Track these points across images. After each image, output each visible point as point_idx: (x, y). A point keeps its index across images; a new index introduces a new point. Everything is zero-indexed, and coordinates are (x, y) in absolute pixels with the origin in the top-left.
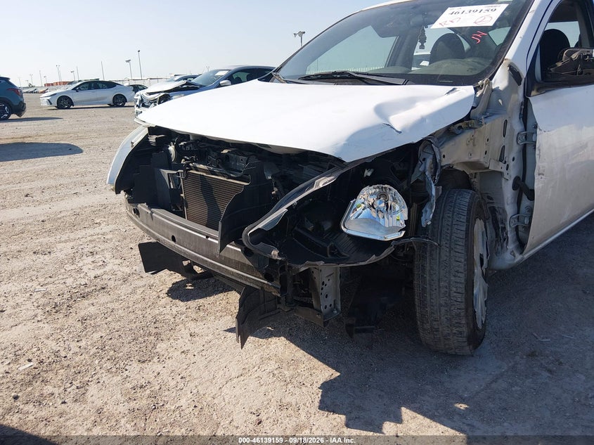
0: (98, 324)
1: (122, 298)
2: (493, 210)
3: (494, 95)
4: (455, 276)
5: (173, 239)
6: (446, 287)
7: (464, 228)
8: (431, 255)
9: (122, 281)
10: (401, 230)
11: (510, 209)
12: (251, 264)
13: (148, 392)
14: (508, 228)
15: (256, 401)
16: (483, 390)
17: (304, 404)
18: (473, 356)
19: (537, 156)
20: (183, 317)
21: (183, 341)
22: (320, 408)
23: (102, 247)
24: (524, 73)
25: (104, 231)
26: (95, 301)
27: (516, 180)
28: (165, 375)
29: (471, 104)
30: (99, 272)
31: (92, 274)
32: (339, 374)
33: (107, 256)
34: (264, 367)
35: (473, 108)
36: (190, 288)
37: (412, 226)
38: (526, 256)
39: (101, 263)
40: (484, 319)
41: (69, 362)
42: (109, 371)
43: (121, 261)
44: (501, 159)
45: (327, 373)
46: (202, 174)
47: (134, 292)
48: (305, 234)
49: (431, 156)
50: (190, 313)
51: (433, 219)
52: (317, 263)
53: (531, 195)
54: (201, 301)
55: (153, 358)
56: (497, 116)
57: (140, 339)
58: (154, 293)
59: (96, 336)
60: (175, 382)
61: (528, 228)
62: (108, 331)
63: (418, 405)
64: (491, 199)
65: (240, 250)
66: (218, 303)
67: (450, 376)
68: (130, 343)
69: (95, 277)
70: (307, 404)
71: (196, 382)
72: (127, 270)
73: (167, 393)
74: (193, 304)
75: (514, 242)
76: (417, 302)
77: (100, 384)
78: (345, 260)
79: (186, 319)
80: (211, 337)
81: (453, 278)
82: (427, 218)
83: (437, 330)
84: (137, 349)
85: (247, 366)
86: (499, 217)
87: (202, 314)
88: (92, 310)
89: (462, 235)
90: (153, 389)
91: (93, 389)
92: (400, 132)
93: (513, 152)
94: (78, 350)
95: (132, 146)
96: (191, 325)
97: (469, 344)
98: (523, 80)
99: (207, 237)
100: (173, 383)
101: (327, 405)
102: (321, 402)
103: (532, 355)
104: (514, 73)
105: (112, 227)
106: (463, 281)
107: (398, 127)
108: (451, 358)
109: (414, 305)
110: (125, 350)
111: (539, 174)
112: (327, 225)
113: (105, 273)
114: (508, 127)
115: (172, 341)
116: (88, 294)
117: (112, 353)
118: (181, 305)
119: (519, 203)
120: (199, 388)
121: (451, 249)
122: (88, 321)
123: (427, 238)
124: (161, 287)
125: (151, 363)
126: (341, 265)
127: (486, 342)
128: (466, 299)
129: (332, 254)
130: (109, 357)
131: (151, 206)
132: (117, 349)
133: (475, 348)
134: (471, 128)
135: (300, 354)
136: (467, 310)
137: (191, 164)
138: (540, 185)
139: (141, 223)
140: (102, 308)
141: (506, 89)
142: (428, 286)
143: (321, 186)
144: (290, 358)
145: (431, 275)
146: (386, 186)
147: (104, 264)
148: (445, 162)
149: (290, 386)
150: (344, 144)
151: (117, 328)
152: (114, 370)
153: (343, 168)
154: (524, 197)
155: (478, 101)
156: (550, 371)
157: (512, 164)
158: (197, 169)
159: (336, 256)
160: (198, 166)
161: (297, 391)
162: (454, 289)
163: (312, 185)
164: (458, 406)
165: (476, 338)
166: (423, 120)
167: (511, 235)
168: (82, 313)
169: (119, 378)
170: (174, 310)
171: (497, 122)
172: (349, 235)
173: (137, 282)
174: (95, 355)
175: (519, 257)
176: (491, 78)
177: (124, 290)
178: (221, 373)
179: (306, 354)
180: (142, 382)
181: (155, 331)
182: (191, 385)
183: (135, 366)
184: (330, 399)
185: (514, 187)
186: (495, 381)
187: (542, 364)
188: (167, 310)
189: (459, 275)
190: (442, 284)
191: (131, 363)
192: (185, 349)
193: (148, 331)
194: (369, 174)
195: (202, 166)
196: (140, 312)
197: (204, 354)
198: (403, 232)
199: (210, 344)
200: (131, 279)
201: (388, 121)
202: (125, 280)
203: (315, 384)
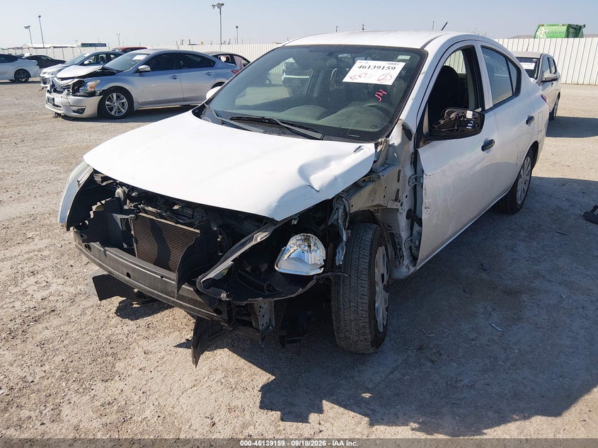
0: (57, 347)
1: (74, 320)
2: (392, 235)
3: (391, 149)
4: (361, 298)
5: (128, 275)
6: (355, 307)
7: (367, 261)
8: (344, 282)
9: (69, 302)
10: (321, 268)
11: (404, 235)
12: (201, 300)
13: (116, 408)
14: (404, 249)
15: (209, 407)
16: (383, 381)
17: (248, 406)
18: (377, 352)
19: (424, 195)
20: (135, 335)
21: (139, 360)
22: (261, 407)
23: (42, 266)
24: (414, 130)
25: (39, 246)
26: (48, 324)
27: (409, 211)
28: (128, 391)
29: (373, 159)
30: (45, 293)
31: (38, 296)
32: (274, 377)
33: (49, 275)
34: (212, 377)
35: (375, 162)
36: (136, 306)
37: (329, 263)
38: (418, 268)
39: (44, 284)
40: (385, 323)
41: (38, 387)
42: (77, 391)
43: (64, 280)
44: (397, 199)
45: (264, 378)
46: (152, 217)
47: (83, 313)
48: (246, 275)
49: (342, 207)
50: (141, 331)
51: (344, 261)
52: (257, 299)
53: (420, 222)
54: (149, 319)
55: (114, 376)
56: (393, 167)
57: (99, 359)
58: (104, 313)
59: (58, 359)
60: (138, 397)
61: (418, 248)
62: (67, 354)
63: (335, 397)
64: (390, 227)
65: (192, 289)
66: (165, 320)
67: (359, 371)
68: (90, 364)
69: (42, 299)
70: (251, 406)
71: (156, 396)
72: (72, 290)
73: (132, 407)
74: (142, 322)
75: (408, 258)
76: (334, 318)
77: (72, 404)
78: (278, 294)
79: (138, 338)
80: (163, 353)
81: (359, 300)
82: (340, 258)
83: (349, 338)
84: (98, 369)
85: (198, 378)
86: (396, 240)
87: (152, 332)
88: (47, 333)
89: (366, 266)
90: (119, 404)
91: (66, 410)
92: (318, 191)
93: (406, 191)
94: (44, 374)
95: (79, 185)
96: (144, 343)
97: (373, 347)
98: (414, 136)
99: (162, 277)
100: (136, 398)
101: (265, 405)
102: (261, 402)
103: (420, 348)
104: (406, 130)
105: (46, 242)
106: (367, 302)
107: (317, 187)
108: (359, 357)
109: (332, 320)
110: (88, 371)
111: (426, 208)
112: (264, 267)
113: (51, 294)
114: (401, 174)
115: (129, 360)
116: (40, 317)
117: (76, 375)
118: (131, 325)
119: (412, 228)
120: (160, 400)
121: (358, 278)
122: (46, 345)
123: (340, 272)
124: (109, 307)
125: (113, 382)
126: (276, 299)
127: (387, 339)
128: (369, 315)
129: (268, 290)
130: (74, 379)
131: (104, 244)
132: (80, 371)
133: (378, 347)
134: (372, 181)
135: (242, 362)
136: (370, 322)
137: (139, 206)
138: (427, 216)
139: (93, 257)
140: (57, 331)
141: (400, 145)
142: (341, 306)
143: (259, 240)
144: (234, 367)
145: (343, 305)
146: (309, 234)
147: (48, 285)
148: (353, 210)
149: (235, 392)
150: (276, 206)
151: (75, 350)
152: (81, 390)
153: (275, 225)
154: (416, 225)
155: (378, 155)
156: (432, 362)
157: (405, 201)
158: (146, 212)
159: (272, 292)
160: (146, 208)
161: (242, 395)
162: (361, 308)
163: (251, 239)
164: (364, 395)
165: (378, 341)
166: (336, 179)
167: (406, 253)
168: (39, 338)
169: (88, 397)
170: (126, 329)
171: (393, 171)
172: (281, 273)
173: (84, 303)
174: (60, 378)
175: (412, 269)
176: (388, 136)
177: (73, 312)
178: (177, 385)
179: (247, 362)
180: (109, 399)
181: (110, 351)
182: (153, 398)
183: (100, 386)
184: (269, 398)
185: (408, 218)
186: (392, 373)
187: (427, 356)
188: (118, 330)
189: (364, 297)
190: (352, 304)
191: (95, 383)
192: (141, 366)
193: (105, 352)
194: (295, 223)
195: (150, 209)
196: (93, 334)
197: (159, 370)
198: (323, 269)
199: (164, 360)
200: (77, 299)
201: (308, 181)
202: (72, 301)
203: (256, 388)
